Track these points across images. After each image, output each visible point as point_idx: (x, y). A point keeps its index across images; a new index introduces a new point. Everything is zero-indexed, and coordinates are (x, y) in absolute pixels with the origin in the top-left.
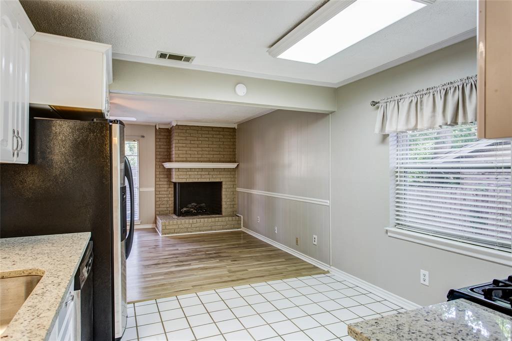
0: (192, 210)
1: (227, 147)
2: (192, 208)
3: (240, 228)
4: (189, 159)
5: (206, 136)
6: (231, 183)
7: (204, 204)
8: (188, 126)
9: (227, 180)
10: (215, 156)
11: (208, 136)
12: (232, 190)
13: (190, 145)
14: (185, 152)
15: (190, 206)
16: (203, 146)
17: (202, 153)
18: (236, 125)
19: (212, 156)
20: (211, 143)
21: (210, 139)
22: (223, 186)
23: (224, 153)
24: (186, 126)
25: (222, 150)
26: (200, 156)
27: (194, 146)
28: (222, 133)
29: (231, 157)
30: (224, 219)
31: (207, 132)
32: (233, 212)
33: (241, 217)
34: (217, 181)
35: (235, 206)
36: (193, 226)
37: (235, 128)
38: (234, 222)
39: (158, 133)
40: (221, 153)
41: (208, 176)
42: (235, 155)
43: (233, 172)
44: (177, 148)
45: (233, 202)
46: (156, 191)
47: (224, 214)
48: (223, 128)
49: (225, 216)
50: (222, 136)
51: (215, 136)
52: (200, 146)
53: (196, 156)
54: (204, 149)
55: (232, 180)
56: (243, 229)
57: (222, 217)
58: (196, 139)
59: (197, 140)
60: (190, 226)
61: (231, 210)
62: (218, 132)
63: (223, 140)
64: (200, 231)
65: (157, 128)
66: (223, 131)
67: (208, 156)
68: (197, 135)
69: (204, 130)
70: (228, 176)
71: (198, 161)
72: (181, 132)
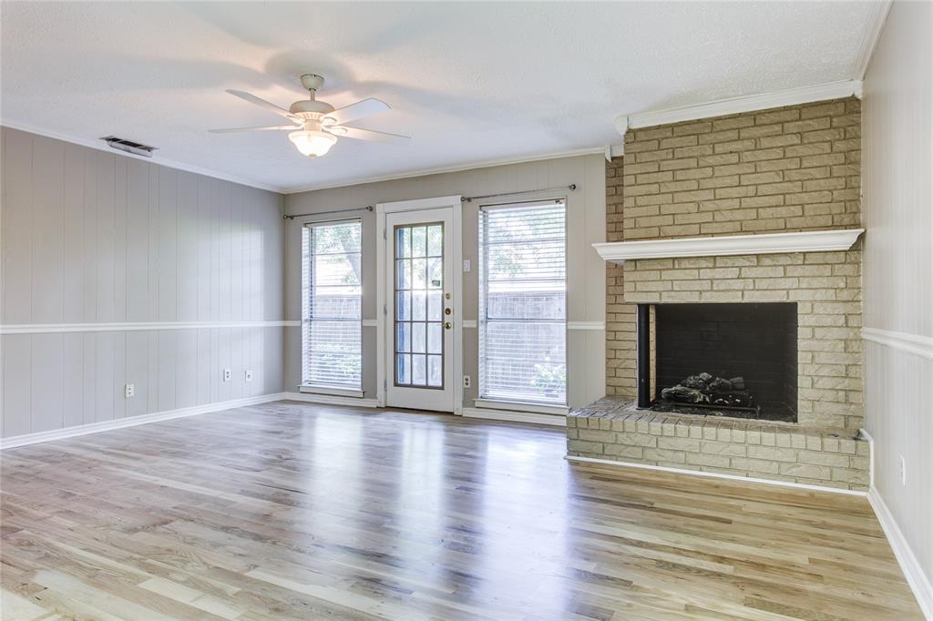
0: (695, 392)
1: (816, 173)
2: (696, 387)
3: (865, 486)
5: (729, 147)
6: (841, 308)
7: (738, 379)
8: (667, 126)
9: (819, 295)
10: (766, 212)
12: (843, 333)
13: (671, 187)
15: (691, 380)
16: (718, 182)
18: (859, 85)
19: (753, 214)
20: (748, 169)
21: (748, 156)
22: (803, 321)
23: (805, 198)
24: (659, 127)
25: (794, 188)
26: (707, 217)
27: (686, 186)
28: (792, 127)
29: (839, 208)
30: (798, 439)
31: (733, 135)
32: (847, 418)
33: (866, 443)
34: (777, 300)
35: (853, 397)
36: (662, 445)
37: (853, 99)
38: (830, 460)
40: (793, 199)
41: (738, 284)
42: (856, 200)
43: (849, 269)
44: (633, 201)
45: (846, 381)
46: (607, 330)
48: (801, 108)
49: (805, 431)
50: (794, 139)
51: (765, 143)
52: (706, 184)
53: (695, 218)
54: (721, 193)
55: (845, 295)
56: (873, 495)
57: (795, 431)
58: (693, 163)
59: (699, 167)
60: (653, 444)
61: (838, 409)
62: (777, 128)
63: (801, 150)
65: (608, 158)
66: (799, 120)
67: (738, 215)
68: (696, 151)
69: (722, 131)
70: (825, 282)
71: (700, 234)
72: (644, 149)
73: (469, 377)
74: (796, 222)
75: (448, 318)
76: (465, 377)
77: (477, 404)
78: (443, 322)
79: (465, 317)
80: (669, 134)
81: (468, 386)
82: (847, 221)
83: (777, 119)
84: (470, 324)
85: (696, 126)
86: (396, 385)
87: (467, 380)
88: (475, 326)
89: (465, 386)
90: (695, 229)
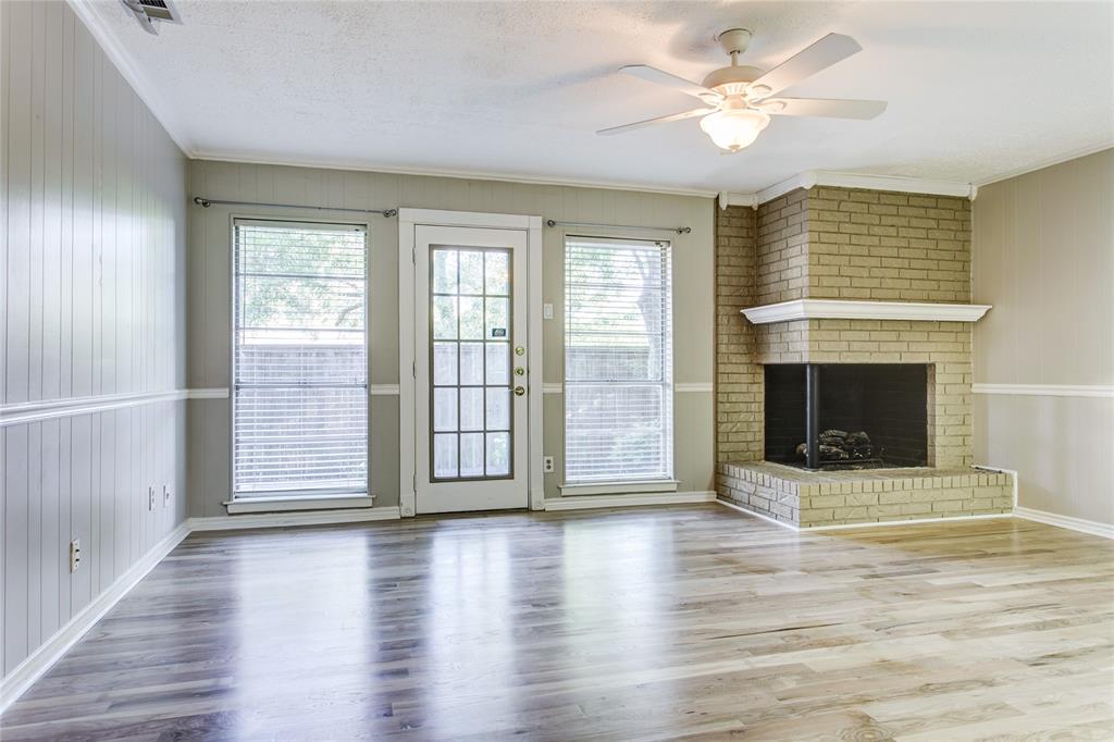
0: (834, 449)
1: (947, 256)
3: (1010, 508)
4: (845, 293)
5: (891, 221)
6: (959, 369)
7: (863, 433)
8: (844, 189)
9: (948, 357)
10: (916, 284)
11: (895, 221)
12: (960, 389)
13: (848, 250)
14: (835, 271)
16: (883, 252)
17: (881, 275)
18: (975, 188)
19: (906, 284)
20: (904, 243)
21: (902, 232)
22: (939, 379)
23: (939, 275)
24: (839, 188)
25: (933, 265)
26: (875, 283)
27: (859, 250)
28: (932, 213)
29: (958, 286)
31: (894, 210)
32: (964, 458)
33: (1011, 475)
34: (921, 361)
35: (970, 440)
36: (882, 500)
37: (965, 200)
38: (991, 492)
39: (723, 221)
40: (932, 275)
41: (897, 347)
42: (967, 281)
43: (963, 335)
44: (815, 257)
45: (964, 428)
46: (716, 392)
47: (939, 464)
48: (938, 197)
49: (946, 473)
50: (933, 224)
51: (914, 222)
52: (875, 252)
53: (867, 283)
54: (886, 262)
55: (961, 358)
56: (1019, 513)
57: (932, 475)
58: (865, 230)
59: (869, 234)
61: (958, 451)
62: (922, 211)
63: (937, 234)
64: (902, 516)
65: (723, 205)
66: (936, 208)
67: (898, 284)
68: (867, 219)
69: (885, 204)
70: (950, 347)
71: (871, 299)
72: (826, 208)
73: (551, 458)
74: (934, 295)
75: (520, 381)
76: (546, 458)
77: (564, 492)
78: (511, 386)
79: (546, 379)
80: (846, 198)
81: (552, 470)
82: (963, 298)
83: (923, 204)
84: (555, 388)
85: (867, 195)
86: (433, 480)
87: (549, 462)
88: (560, 390)
89: (547, 471)
90: (867, 293)
